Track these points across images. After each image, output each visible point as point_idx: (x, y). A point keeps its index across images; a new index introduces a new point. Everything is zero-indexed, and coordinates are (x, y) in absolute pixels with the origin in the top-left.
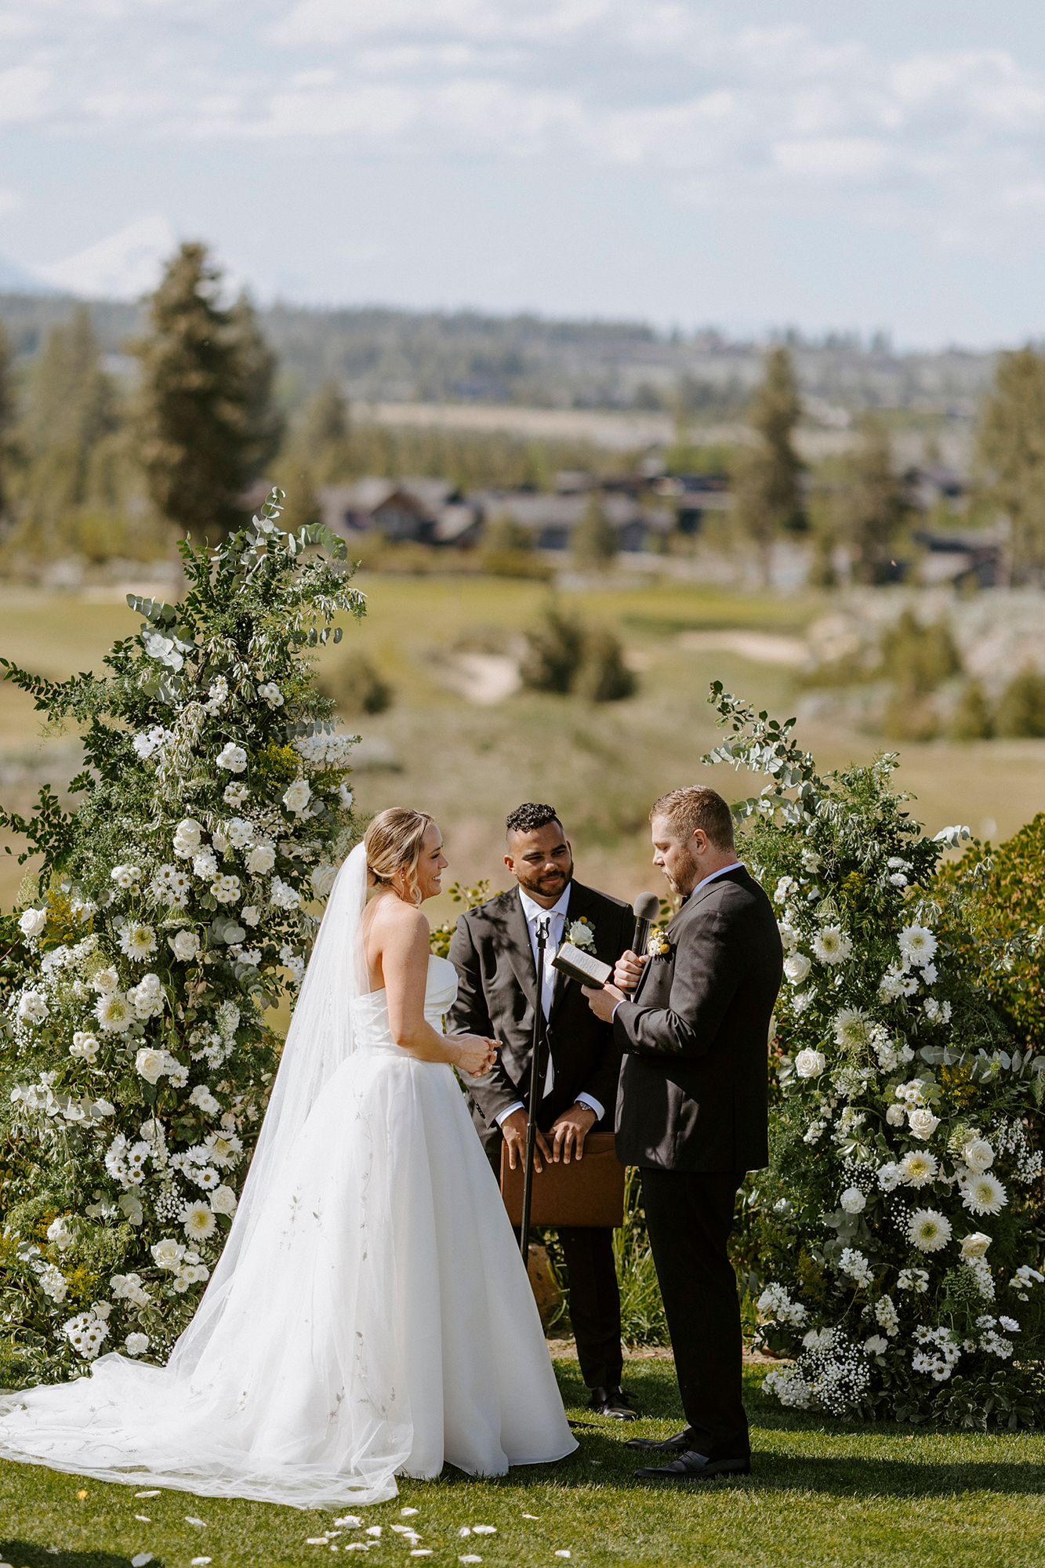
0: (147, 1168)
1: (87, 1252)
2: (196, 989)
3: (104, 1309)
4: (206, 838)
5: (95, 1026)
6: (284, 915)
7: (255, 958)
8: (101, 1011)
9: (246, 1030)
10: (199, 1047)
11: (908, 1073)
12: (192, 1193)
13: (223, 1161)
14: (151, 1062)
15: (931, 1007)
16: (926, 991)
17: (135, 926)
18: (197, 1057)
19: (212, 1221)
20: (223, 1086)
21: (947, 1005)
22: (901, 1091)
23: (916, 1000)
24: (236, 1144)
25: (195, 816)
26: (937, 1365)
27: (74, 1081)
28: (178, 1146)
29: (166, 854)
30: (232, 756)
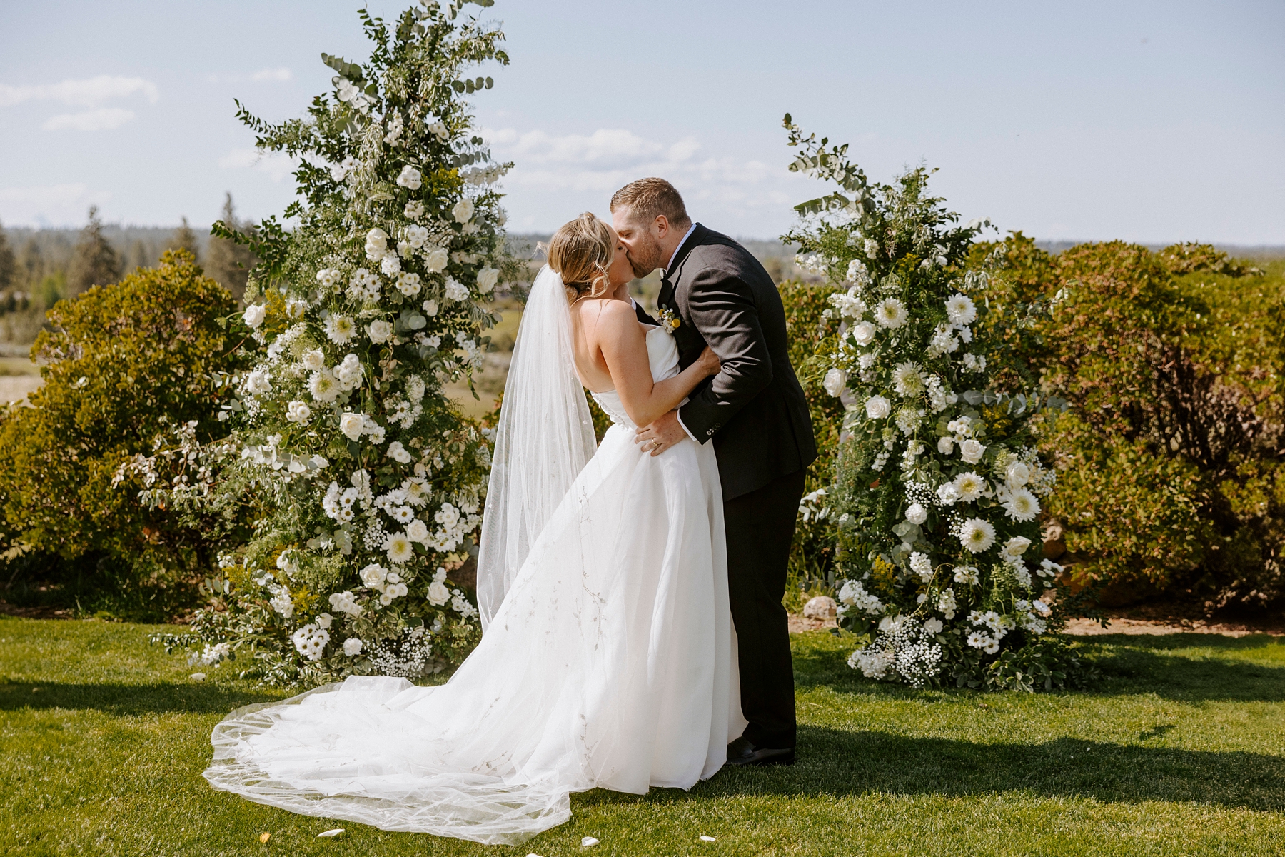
0: (356, 508)
1: (308, 576)
2: (389, 365)
3: (325, 621)
4: (392, 244)
5: (308, 397)
6: (457, 307)
7: (435, 341)
8: (313, 385)
9: (430, 398)
10: (394, 411)
11: (954, 412)
12: (393, 526)
13: (416, 501)
14: (352, 424)
15: (970, 360)
16: (964, 348)
17: (337, 317)
18: (392, 420)
19: (409, 548)
20: (414, 442)
21: (982, 358)
22: (952, 426)
23: (957, 355)
24: (427, 487)
25: (381, 225)
26: (988, 641)
27: (294, 442)
28: (380, 491)
29: (360, 261)
30: (409, 177)
